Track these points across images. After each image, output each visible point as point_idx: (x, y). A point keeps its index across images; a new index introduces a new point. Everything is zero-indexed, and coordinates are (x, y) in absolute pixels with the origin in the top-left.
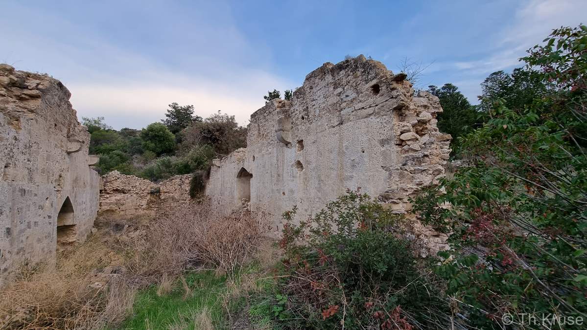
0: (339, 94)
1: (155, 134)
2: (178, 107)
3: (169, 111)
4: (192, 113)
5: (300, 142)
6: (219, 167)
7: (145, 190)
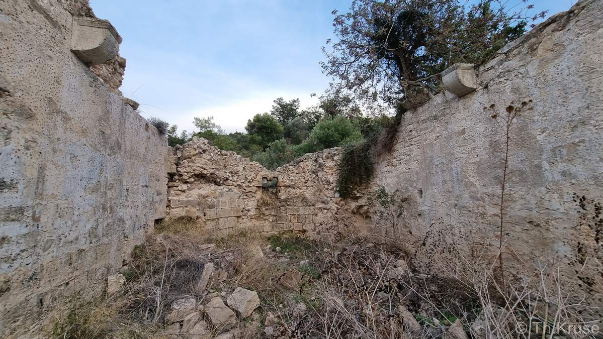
1: (262, 126)
2: (282, 103)
3: (273, 107)
4: (297, 109)
7: (253, 181)
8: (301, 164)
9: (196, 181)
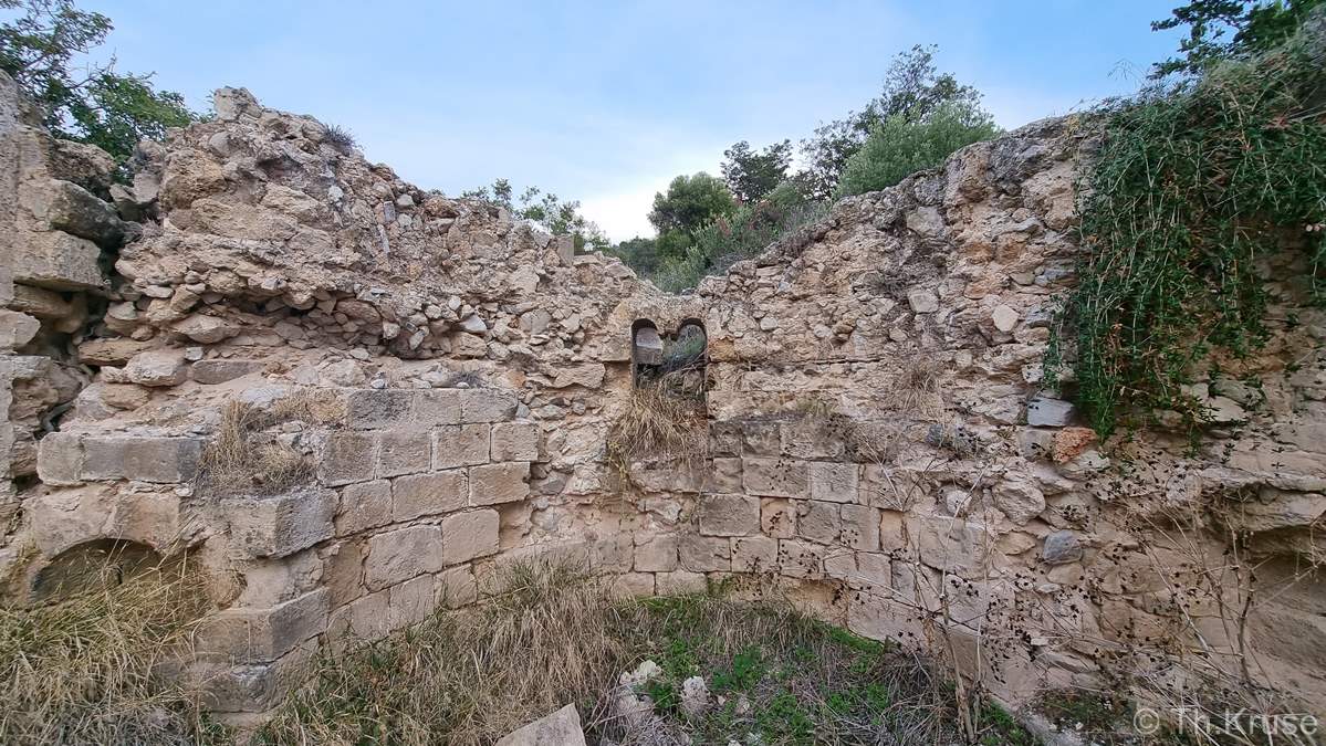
7: (587, 338)
8: (817, 253)
9: (245, 330)
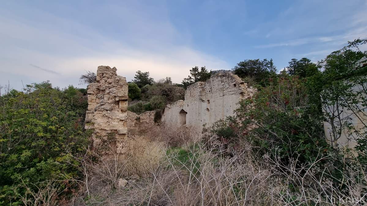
0: (223, 85)
1: (131, 89)
2: (140, 73)
3: (136, 75)
4: (148, 76)
5: (208, 101)
6: (170, 108)
7: (134, 118)
8: (146, 114)
